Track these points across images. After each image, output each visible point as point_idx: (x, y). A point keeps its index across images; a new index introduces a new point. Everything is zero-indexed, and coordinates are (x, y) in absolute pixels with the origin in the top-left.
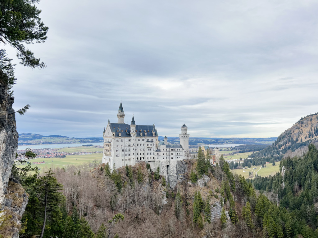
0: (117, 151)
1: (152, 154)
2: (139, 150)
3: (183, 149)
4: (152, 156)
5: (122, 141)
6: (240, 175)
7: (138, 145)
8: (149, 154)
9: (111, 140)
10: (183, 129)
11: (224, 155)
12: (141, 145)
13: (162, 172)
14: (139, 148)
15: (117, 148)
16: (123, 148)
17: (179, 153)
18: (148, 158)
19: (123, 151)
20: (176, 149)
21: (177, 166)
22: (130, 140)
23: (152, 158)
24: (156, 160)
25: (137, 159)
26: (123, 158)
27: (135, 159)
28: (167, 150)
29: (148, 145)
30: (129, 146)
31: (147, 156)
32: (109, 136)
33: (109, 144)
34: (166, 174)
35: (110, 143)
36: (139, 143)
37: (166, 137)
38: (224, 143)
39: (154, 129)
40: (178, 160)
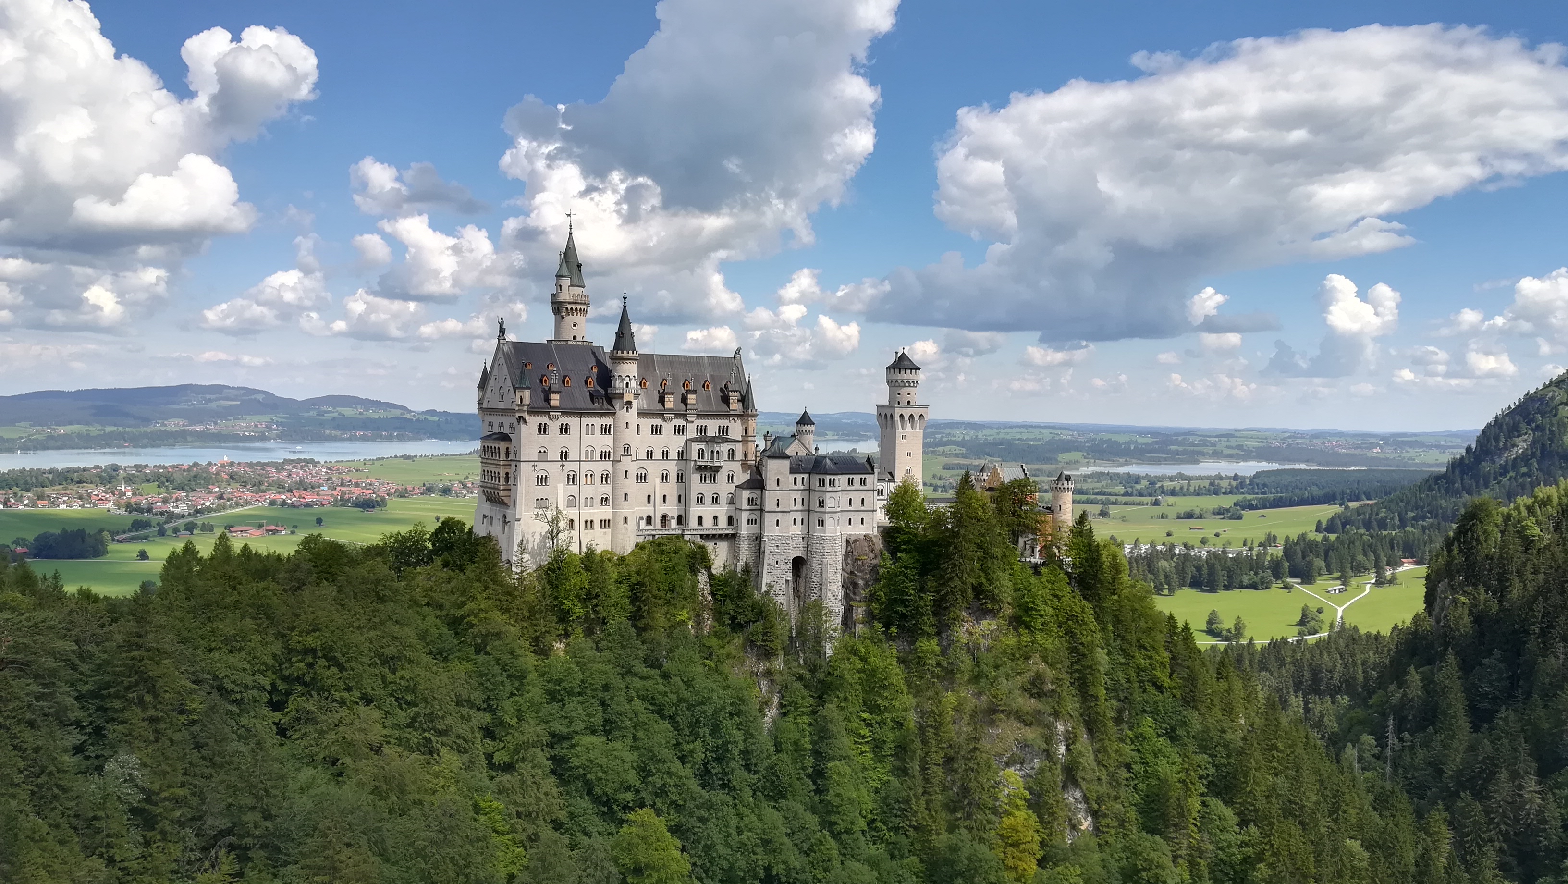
0: (542, 480)
1: (723, 499)
2: (655, 479)
4: (722, 510)
5: (564, 430)
7: (650, 455)
8: (708, 500)
9: (512, 426)
10: (895, 375)
12: (665, 455)
13: (764, 589)
14: (654, 470)
15: (541, 465)
16: (569, 466)
17: (856, 497)
18: (700, 519)
19: (572, 479)
20: (842, 480)
21: (845, 561)
22: (606, 430)
23: (723, 523)
24: (740, 531)
25: (643, 523)
26: (572, 513)
27: (632, 522)
28: (799, 480)
29: (700, 454)
30: (605, 456)
31: (695, 511)
32: (502, 406)
33: (499, 444)
34: (787, 599)
35: (505, 438)
36: (658, 443)
37: (805, 420)
39: (735, 372)
40: (850, 535)
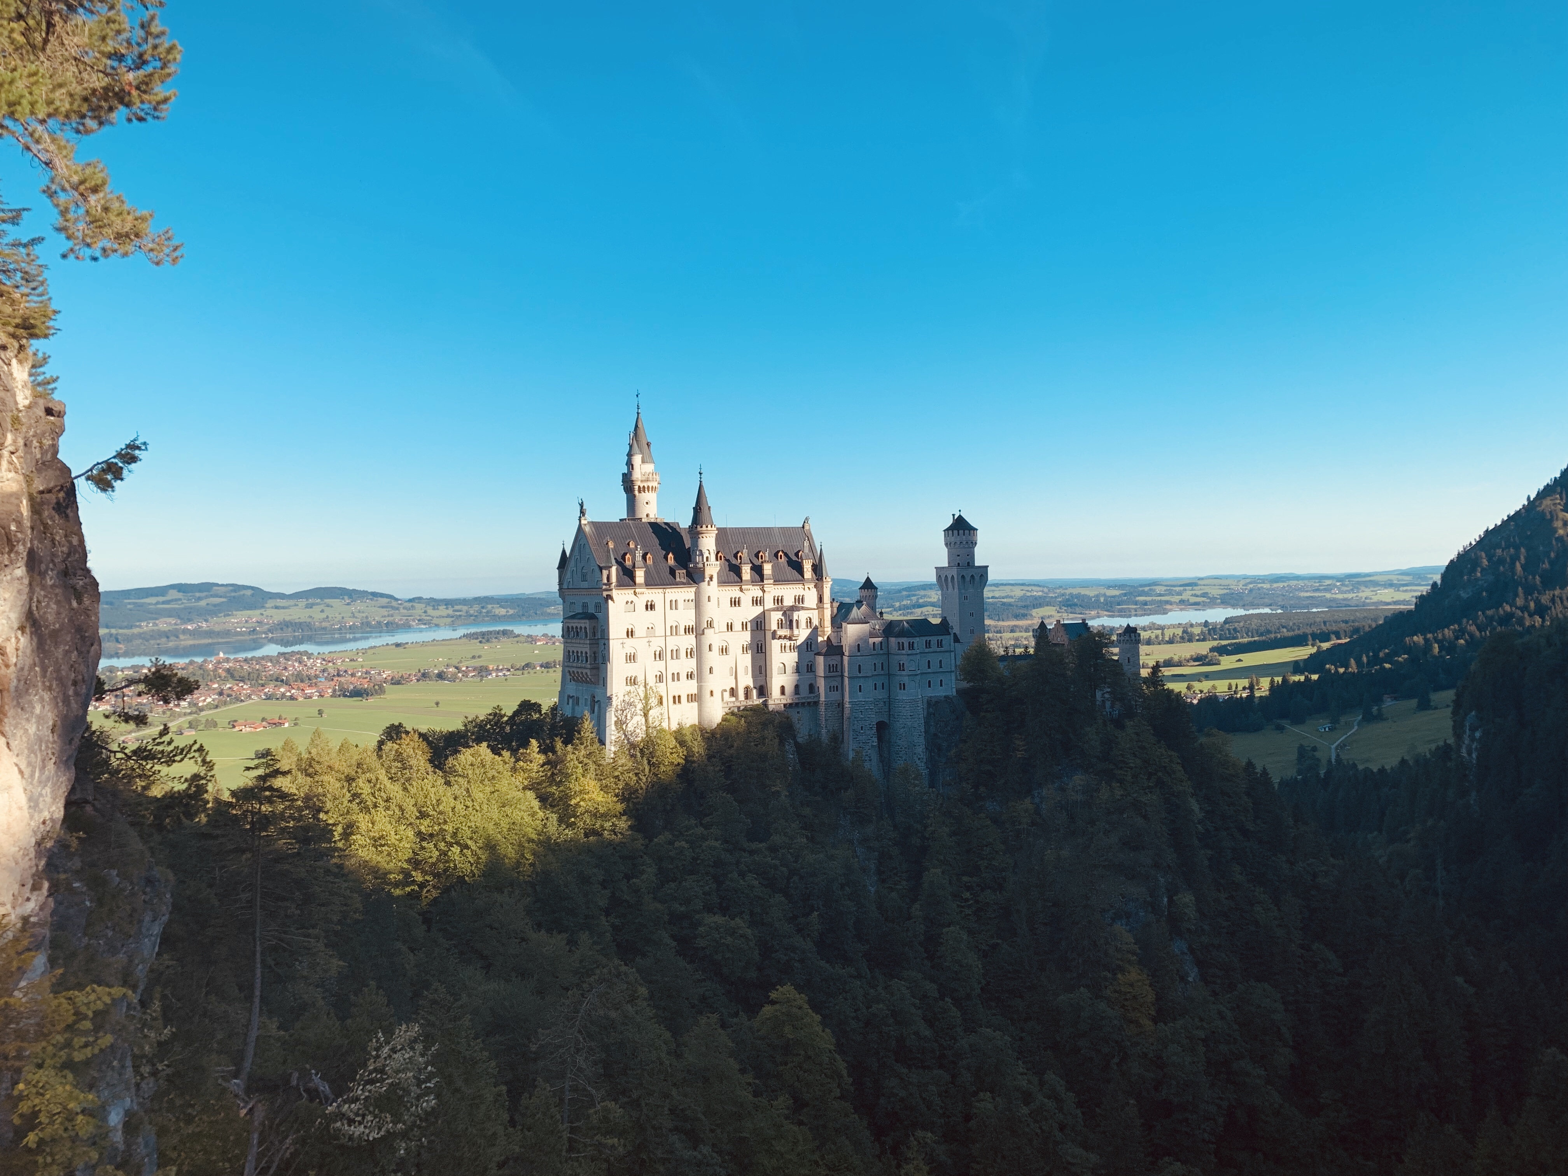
0: (631, 658)
1: (803, 668)
2: (735, 651)
3: (957, 640)
4: (803, 680)
5: (650, 607)
6: (1250, 764)
7: (730, 627)
8: (789, 669)
9: (598, 605)
10: (953, 539)
11: (1169, 663)
12: (744, 626)
13: (851, 755)
14: (734, 642)
15: (629, 643)
16: (658, 642)
17: (935, 659)
18: (782, 688)
19: (658, 655)
20: (920, 643)
21: (927, 723)
22: (688, 604)
23: (804, 691)
24: (822, 698)
25: (727, 695)
26: (661, 689)
27: (717, 695)
28: (878, 645)
29: (780, 623)
30: (688, 630)
31: (777, 681)
32: (585, 585)
33: (585, 624)
34: (872, 766)
35: (592, 617)
36: (737, 615)
37: (868, 585)
38: (1167, 602)
39: (806, 544)
40: (931, 697)
